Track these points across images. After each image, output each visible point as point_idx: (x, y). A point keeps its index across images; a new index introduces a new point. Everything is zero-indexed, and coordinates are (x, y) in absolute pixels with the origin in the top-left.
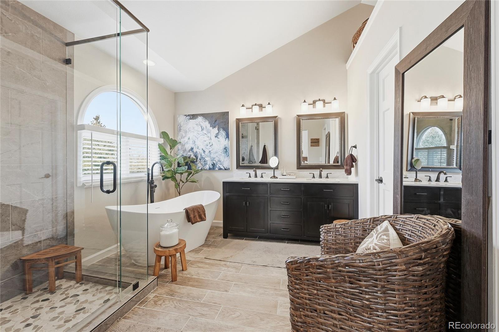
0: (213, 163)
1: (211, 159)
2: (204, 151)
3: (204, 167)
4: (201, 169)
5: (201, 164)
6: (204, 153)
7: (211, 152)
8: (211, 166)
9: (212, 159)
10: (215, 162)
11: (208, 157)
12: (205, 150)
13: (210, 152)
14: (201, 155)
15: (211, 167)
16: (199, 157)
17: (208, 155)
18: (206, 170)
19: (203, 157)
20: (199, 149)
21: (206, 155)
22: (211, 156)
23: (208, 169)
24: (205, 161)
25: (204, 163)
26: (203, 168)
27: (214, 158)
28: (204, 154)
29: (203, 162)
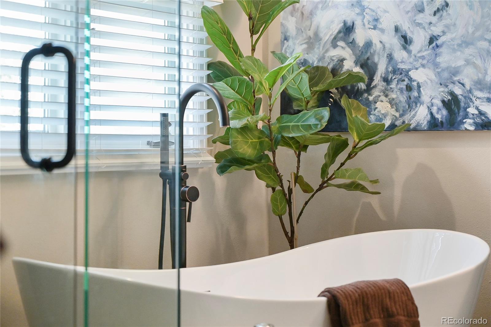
0: (452, 94)
1: (438, 74)
2: (406, 41)
3: (407, 118)
4: (393, 126)
5: (392, 102)
6: (405, 48)
7: (439, 42)
8: (439, 109)
9: (446, 75)
10: (458, 91)
11: (423, 66)
12: (409, 35)
13: (432, 40)
14: (390, 57)
15: (438, 116)
16: (382, 68)
17: (423, 58)
18: (415, 130)
19: (401, 66)
20: (382, 31)
21: (416, 59)
22: (438, 60)
23: (424, 124)
24: (409, 88)
25: (403, 98)
26: (398, 123)
27: (455, 72)
28: (404, 54)
29: (401, 90)
